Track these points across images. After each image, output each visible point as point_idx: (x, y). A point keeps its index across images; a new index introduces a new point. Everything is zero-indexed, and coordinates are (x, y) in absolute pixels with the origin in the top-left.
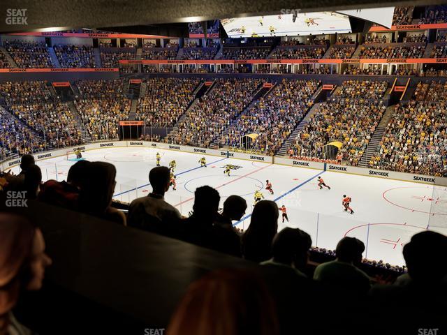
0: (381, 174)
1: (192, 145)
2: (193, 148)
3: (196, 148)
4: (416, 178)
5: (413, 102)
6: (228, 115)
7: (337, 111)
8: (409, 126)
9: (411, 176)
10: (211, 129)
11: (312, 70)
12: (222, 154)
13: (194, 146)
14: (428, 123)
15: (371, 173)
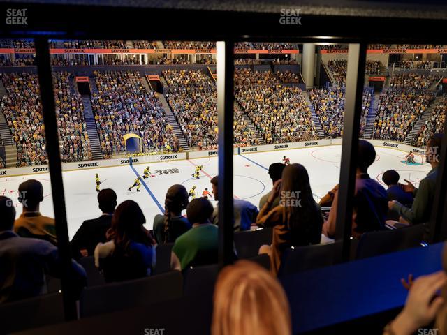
0: (283, 147)
1: (71, 161)
2: (77, 164)
3: (80, 163)
4: (306, 145)
5: (241, 87)
6: (75, 118)
7: (190, 100)
8: (259, 106)
9: (302, 143)
10: (73, 137)
11: (119, 61)
12: (123, 162)
13: (75, 161)
14: (269, 102)
15: (276, 147)
